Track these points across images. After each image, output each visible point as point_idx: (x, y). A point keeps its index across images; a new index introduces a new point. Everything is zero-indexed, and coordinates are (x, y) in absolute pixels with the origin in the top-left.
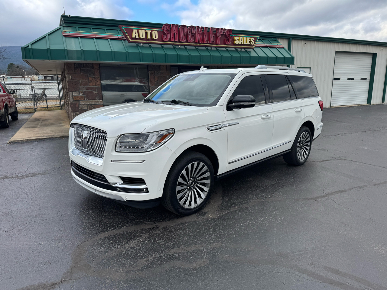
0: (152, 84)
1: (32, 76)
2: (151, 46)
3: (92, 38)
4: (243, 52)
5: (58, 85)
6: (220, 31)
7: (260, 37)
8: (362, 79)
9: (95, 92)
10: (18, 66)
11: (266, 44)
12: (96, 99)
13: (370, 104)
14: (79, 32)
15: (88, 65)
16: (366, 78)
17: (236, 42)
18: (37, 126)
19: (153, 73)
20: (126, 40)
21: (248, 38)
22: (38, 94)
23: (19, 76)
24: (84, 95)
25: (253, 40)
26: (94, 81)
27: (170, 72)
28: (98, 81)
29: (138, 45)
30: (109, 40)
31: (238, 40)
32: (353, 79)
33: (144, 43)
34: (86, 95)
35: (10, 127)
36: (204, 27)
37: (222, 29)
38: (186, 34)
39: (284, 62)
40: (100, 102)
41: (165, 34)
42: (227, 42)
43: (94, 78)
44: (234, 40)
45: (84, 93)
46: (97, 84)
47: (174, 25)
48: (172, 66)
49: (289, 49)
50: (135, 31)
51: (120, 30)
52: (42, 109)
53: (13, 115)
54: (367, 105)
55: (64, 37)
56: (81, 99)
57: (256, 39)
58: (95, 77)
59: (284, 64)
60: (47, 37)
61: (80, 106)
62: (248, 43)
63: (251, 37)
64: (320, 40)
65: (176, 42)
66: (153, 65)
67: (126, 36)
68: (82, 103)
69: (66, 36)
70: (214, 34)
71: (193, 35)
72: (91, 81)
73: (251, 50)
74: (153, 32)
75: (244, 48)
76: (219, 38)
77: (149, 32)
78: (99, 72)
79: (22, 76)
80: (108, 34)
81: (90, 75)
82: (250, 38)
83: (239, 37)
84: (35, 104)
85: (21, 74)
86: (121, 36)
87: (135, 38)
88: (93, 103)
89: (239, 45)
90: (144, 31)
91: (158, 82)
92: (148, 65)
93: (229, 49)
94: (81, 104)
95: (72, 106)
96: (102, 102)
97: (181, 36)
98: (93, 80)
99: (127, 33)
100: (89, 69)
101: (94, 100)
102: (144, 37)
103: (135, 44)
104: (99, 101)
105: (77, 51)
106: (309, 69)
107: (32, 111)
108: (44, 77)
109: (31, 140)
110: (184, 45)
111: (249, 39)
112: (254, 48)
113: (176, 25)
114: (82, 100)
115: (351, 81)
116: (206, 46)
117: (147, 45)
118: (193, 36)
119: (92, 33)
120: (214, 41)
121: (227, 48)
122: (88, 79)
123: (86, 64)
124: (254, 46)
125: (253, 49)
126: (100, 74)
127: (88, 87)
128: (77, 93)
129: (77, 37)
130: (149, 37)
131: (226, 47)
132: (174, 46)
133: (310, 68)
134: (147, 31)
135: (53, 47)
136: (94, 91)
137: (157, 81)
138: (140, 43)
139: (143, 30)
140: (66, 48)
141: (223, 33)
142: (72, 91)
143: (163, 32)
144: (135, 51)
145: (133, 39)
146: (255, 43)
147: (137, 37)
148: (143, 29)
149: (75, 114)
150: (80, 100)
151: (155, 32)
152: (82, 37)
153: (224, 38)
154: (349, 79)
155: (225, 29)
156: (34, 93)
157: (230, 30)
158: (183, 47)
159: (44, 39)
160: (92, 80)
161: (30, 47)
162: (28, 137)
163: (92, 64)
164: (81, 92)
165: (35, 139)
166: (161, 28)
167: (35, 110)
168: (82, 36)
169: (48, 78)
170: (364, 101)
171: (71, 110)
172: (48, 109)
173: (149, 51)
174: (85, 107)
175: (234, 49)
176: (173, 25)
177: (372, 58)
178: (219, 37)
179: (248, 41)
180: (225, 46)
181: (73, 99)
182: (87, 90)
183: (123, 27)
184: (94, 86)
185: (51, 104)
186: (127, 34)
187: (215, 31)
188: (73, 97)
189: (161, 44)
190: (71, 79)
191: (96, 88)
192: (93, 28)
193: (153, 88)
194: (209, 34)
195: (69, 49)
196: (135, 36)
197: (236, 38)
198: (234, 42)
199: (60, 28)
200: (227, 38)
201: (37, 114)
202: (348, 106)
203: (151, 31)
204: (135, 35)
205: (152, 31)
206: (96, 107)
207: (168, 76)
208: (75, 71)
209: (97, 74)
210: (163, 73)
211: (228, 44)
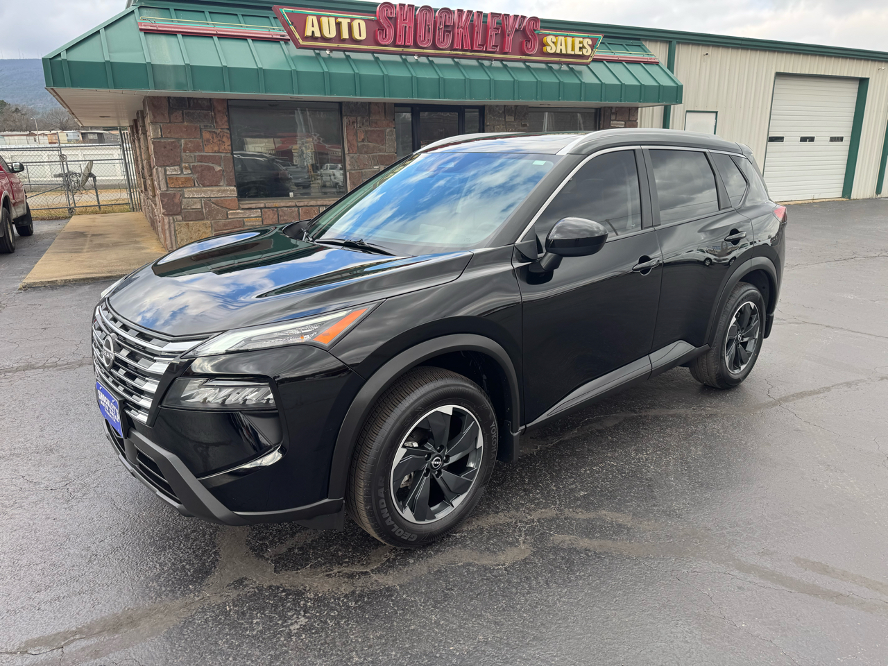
0: (351, 149)
1: (53, 132)
2: (349, 56)
3: (210, 36)
4: (565, 72)
5: (124, 151)
6: (511, 20)
7: (604, 37)
8: (833, 139)
9: (218, 168)
10: (17, 109)
11: (616, 55)
12: (221, 184)
13: (849, 197)
14: (178, 22)
15: (200, 102)
16: (842, 137)
17: (548, 49)
18: (82, 249)
19: (353, 122)
20: (291, 43)
21: (577, 40)
22: (76, 174)
23: (22, 133)
24: (191, 175)
25: (589, 45)
26: (215, 141)
27: (394, 120)
28: (224, 142)
29: (319, 54)
30: (250, 41)
31: (554, 42)
32: (812, 139)
33: (332, 50)
34: (197, 175)
35: (16, 250)
36: (475, 11)
37: (517, 16)
38: (432, 27)
39: (659, 98)
40: (231, 191)
41: (382, 29)
42: (528, 49)
43: (216, 133)
44: (543, 45)
45: (193, 169)
46: (223, 148)
47: (404, 5)
48: (397, 105)
49: (671, 65)
50: (311, 20)
51: (274, 18)
52: (86, 210)
53: (20, 223)
54: (843, 199)
55: (142, 34)
56: (186, 185)
57: (594, 41)
58: (218, 131)
59: (659, 102)
60: (102, 32)
61: (184, 200)
62: (577, 52)
63: (583, 38)
64: (741, 44)
65: (408, 47)
66: (352, 103)
67: (290, 33)
68: (188, 193)
69: (147, 32)
70: (498, 29)
71: (449, 29)
72: (208, 140)
73: (584, 68)
74: (355, 24)
75: (568, 64)
76: (509, 39)
77: (345, 23)
78: (226, 119)
79: (28, 132)
80: (247, 27)
81: (204, 126)
82: (581, 39)
83: (556, 36)
84: (71, 197)
85: (24, 126)
86: (277, 31)
87: (313, 38)
88: (214, 194)
89: (555, 55)
90: (332, 21)
91: (365, 143)
92: (340, 104)
93: (533, 65)
94: (186, 196)
95: (166, 200)
96: (234, 191)
97: (421, 32)
98: (213, 138)
99: (292, 23)
100: (202, 111)
101: (217, 186)
102: (333, 34)
103: (311, 53)
104: (227, 190)
105: (176, 67)
106: (714, 115)
107: (62, 215)
108: (82, 134)
109: (74, 280)
110: (427, 56)
111: (580, 43)
112: (589, 63)
113: (409, 5)
114: (189, 187)
115: (808, 143)
116: (478, 59)
117: (341, 55)
118: (449, 32)
119: (208, 24)
120: (497, 46)
121: (527, 64)
122: (201, 135)
123: (195, 101)
124: (590, 60)
125: (587, 65)
126: (229, 126)
127: (202, 156)
128: (176, 170)
129: (173, 34)
130: (345, 35)
131: (524, 61)
132: (404, 57)
133: (716, 113)
134: (339, 20)
135: (119, 58)
136: (216, 164)
137: (363, 140)
138: (324, 49)
139: (330, 18)
140: (148, 61)
141: (520, 25)
142: (164, 166)
143: (378, 22)
144: (314, 68)
145: (305, 38)
146: (592, 50)
147: (318, 34)
148: (330, 16)
149: (173, 220)
150: (182, 187)
151: (359, 24)
152: (185, 35)
153: (520, 39)
154: (803, 139)
155: (524, 17)
156: (66, 171)
157: (535, 19)
158: (423, 60)
159: (96, 38)
160: (211, 138)
161: (64, 56)
162: (65, 273)
163: (210, 99)
164: (186, 168)
165: (84, 279)
166: (374, 13)
167: (71, 211)
168: (186, 30)
169: (91, 137)
170: (835, 192)
171: (162, 211)
172: (100, 209)
173: (345, 70)
174: (196, 203)
175: (543, 66)
176: (402, 6)
177: (857, 91)
178: (508, 35)
179: (578, 46)
180: (524, 57)
181: (167, 183)
182: (200, 164)
183: (284, 10)
184: (215, 152)
185: (106, 197)
186: (292, 27)
187: (501, 20)
188: (167, 179)
189: (373, 52)
190: (162, 135)
191: (220, 157)
192: (210, 12)
193: (353, 157)
194: (486, 29)
195: (156, 61)
196: (313, 32)
197: (549, 39)
198: (544, 48)
199: (133, 12)
200: (528, 40)
201: (76, 222)
202: (800, 202)
203: (349, 21)
204: (313, 29)
205: (352, 19)
206: (220, 204)
207: (388, 130)
208: (169, 117)
209: (223, 124)
210: (376, 123)
211: (530, 53)
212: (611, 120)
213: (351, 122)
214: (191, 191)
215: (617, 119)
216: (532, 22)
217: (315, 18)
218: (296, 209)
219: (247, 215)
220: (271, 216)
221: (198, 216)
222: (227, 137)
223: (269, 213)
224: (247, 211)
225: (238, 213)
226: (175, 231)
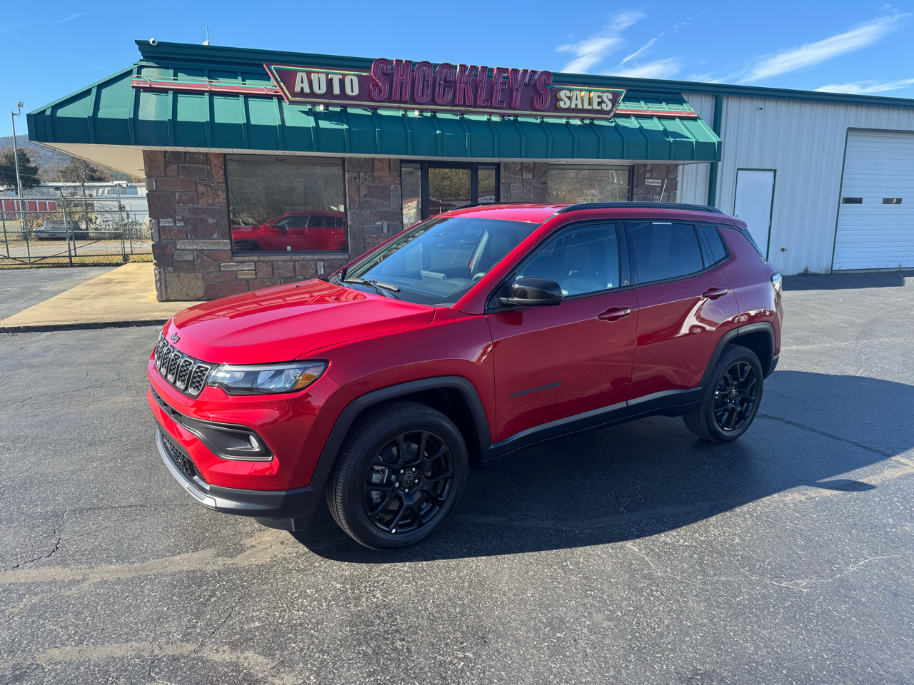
0: (351, 204)
3: (200, 93)
6: (520, 75)
7: (628, 91)
9: (211, 221)
12: (215, 236)
14: (174, 80)
15: (196, 156)
17: (561, 104)
19: (355, 178)
21: (595, 95)
24: (185, 228)
25: (609, 100)
26: (210, 194)
27: (400, 176)
28: (219, 195)
29: (311, 110)
30: (242, 97)
31: (568, 97)
32: (898, 201)
33: (326, 106)
34: (190, 228)
36: (479, 66)
37: (527, 71)
38: (431, 83)
39: (693, 156)
40: (224, 243)
41: (377, 85)
42: (539, 104)
43: (211, 187)
44: (556, 100)
45: (185, 220)
46: (217, 201)
47: (401, 61)
48: (402, 161)
49: (717, 121)
50: (301, 76)
55: (135, 91)
56: (179, 237)
57: (616, 95)
58: (213, 185)
59: (693, 159)
60: (94, 90)
61: (176, 251)
62: (595, 107)
64: (803, 98)
65: (405, 102)
66: (354, 158)
67: (281, 89)
68: (180, 245)
70: (505, 84)
72: (203, 194)
74: (347, 80)
75: (585, 119)
76: (517, 96)
77: (336, 79)
78: (222, 172)
80: (243, 84)
81: (200, 180)
82: (600, 94)
83: (571, 91)
87: (302, 94)
88: (207, 246)
89: (570, 110)
91: (368, 199)
92: (342, 159)
94: (178, 248)
95: (157, 251)
96: (228, 244)
97: (419, 87)
98: (208, 191)
99: (282, 80)
100: (198, 165)
101: (210, 238)
103: (303, 108)
104: (221, 243)
106: (772, 173)
110: (427, 111)
111: (599, 97)
112: (610, 118)
113: (406, 61)
114: (182, 239)
115: (892, 205)
118: (451, 87)
119: (203, 81)
120: (503, 102)
122: (196, 188)
123: (191, 155)
124: (612, 114)
125: (609, 120)
126: (225, 179)
127: (196, 208)
128: (169, 222)
129: (164, 91)
130: (337, 91)
131: (535, 117)
133: (775, 171)
134: (331, 76)
136: (210, 217)
137: (365, 196)
138: (317, 105)
139: (321, 75)
141: (530, 80)
142: (158, 218)
143: (372, 78)
144: (302, 123)
146: (613, 105)
147: (307, 90)
148: (321, 73)
149: (165, 270)
150: (175, 239)
151: (351, 80)
152: (177, 92)
153: (531, 94)
154: (887, 201)
155: (534, 72)
157: (547, 74)
160: (205, 191)
161: (49, 113)
163: (206, 153)
164: (180, 220)
166: (367, 69)
171: (154, 262)
174: (188, 255)
176: (399, 61)
178: (517, 91)
179: (596, 101)
180: (534, 113)
181: (159, 235)
182: (194, 216)
183: (273, 67)
184: (210, 205)
186: (282, 84)
187: (509, 75)
188: (161, 231)
189: (368, 108)
190: (156, 188)
191: (215, 210)
193: (354, 213)
194: (491, 84)
196: (302, 89)
197: (562, 94)
198: (558, 103)
199: (131, 70)
200: (539, 95)
202: (884, 271)
203: (341, 77)
204: (302, 85)
205: (344, 75)
206: (213, 256)
207: (392, 186)
208: (165, 171)
209: (219, 178)
210: (380, 179)
211: (541, 109)
212: (645, 178)
213: (353, 177)
214: (183, 243)
215: (653, 177)
216: (543, 77)
217: (304, 75)
218: (292, 263)
219: (240, 268)
220: (265, 269)
221: (191, 267)
222: (223, 191)
223: (263, 266)
224: (241, 264)
225: (231, 265)
226: (166, 281)
